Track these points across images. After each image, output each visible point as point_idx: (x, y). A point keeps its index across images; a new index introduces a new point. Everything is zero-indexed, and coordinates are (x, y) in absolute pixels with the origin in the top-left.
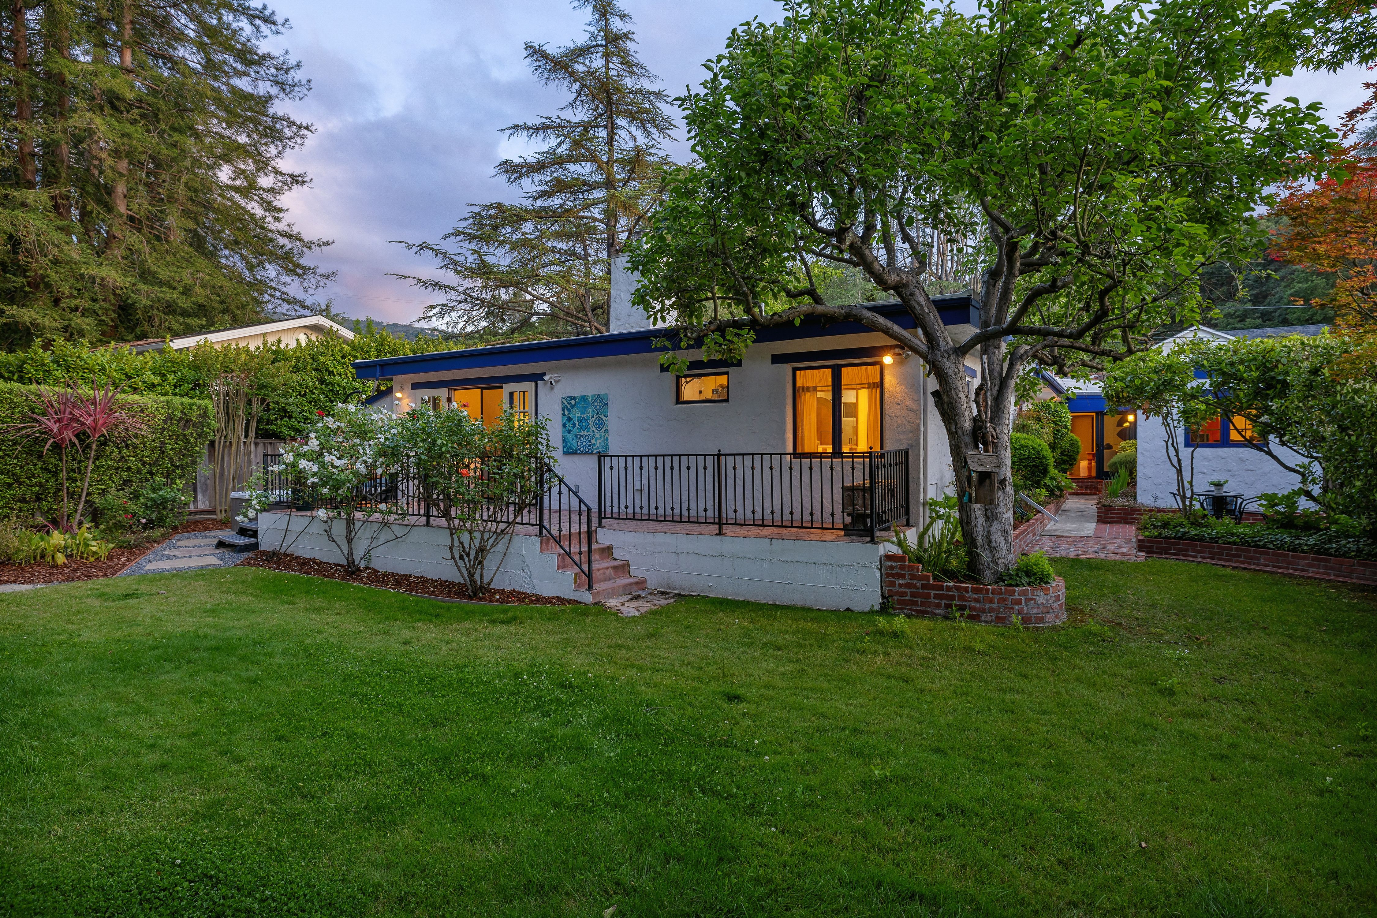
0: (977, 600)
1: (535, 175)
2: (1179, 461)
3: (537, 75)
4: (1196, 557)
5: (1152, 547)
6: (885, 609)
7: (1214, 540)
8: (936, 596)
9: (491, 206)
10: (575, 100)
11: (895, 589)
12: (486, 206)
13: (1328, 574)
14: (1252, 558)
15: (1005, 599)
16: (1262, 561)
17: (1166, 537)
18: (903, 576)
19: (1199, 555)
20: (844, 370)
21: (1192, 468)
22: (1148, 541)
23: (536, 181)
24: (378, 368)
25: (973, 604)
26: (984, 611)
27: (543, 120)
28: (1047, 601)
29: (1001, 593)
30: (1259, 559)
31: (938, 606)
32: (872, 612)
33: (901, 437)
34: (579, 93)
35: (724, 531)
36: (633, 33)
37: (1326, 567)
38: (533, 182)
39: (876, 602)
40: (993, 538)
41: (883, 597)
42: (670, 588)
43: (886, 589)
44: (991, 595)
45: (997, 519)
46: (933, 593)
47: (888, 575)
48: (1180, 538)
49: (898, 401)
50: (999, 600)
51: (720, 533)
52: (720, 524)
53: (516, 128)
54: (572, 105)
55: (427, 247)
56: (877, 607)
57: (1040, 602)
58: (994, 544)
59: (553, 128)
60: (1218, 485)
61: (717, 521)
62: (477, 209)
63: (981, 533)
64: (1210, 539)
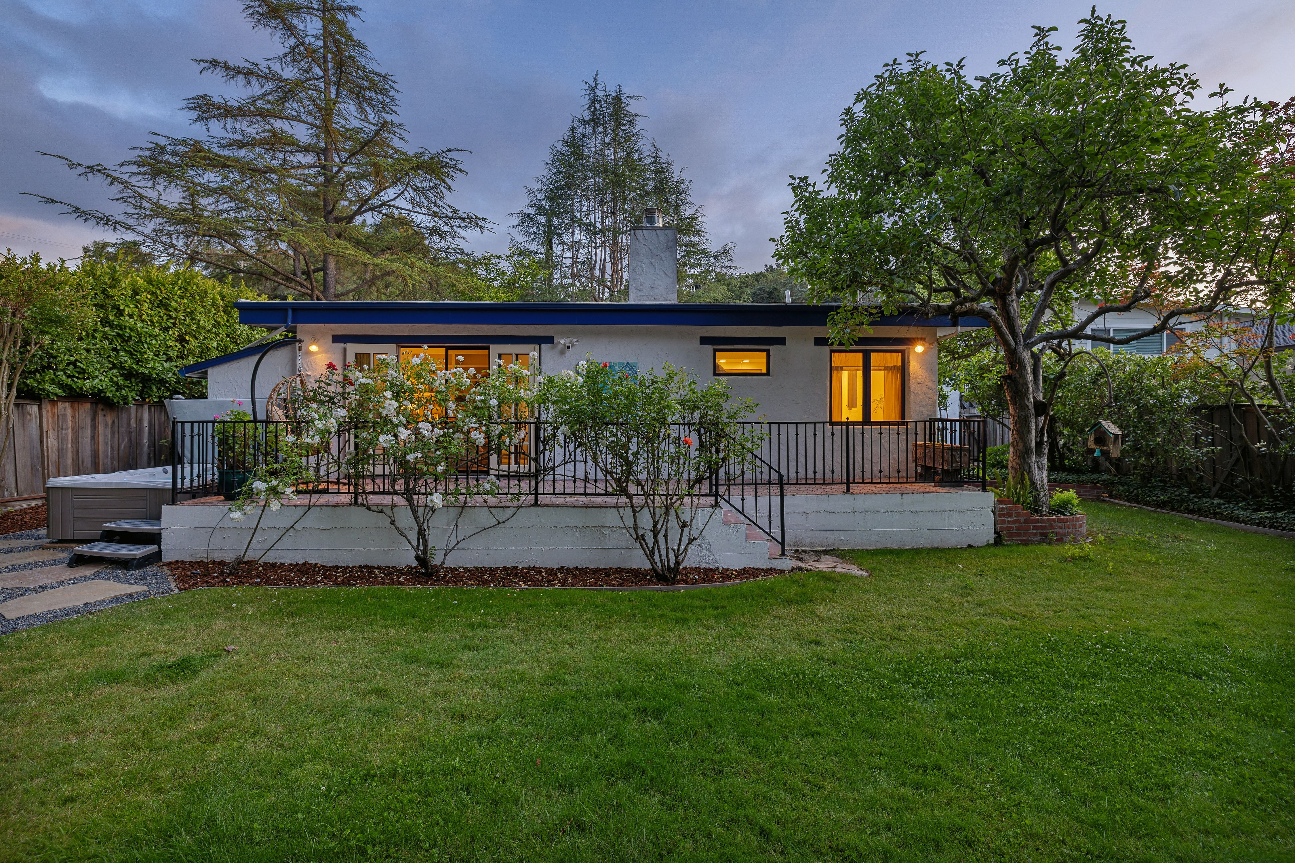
0: (1061, 528)
1: (230, 121)
3: (245, 15)
6: (998, 542)
8: (1035, 528)
9: (184, 142)
10: (285, 55)
11: (1005, 526)
12: (177, 140)
18: (1010, 515)
20: (873, 354)
23: (229, 127)
24: (290, 313)
25: (1058, 531)
26: (1065, 535)
27: (247, 65)
31: (1036, 535)
32: (988, 545)
33: (923, 409)
34: (293, 49)
35: (851, 490)
36: (360, 10)
38: (225, 127)
39: (990, 537)
41: (996, 532)
42: (798, 546)
43: (998, 526)
46: (1032, 525)
47: (1000, 515)
49: (919, 381)
51: (848, 491)
52: (848, 484)
53: (215, 63)
54: (281, 58)
55: (99, 171)
56: (992, 541)
59: (259, 76)
61: (844, 481)
62: (163, 141)
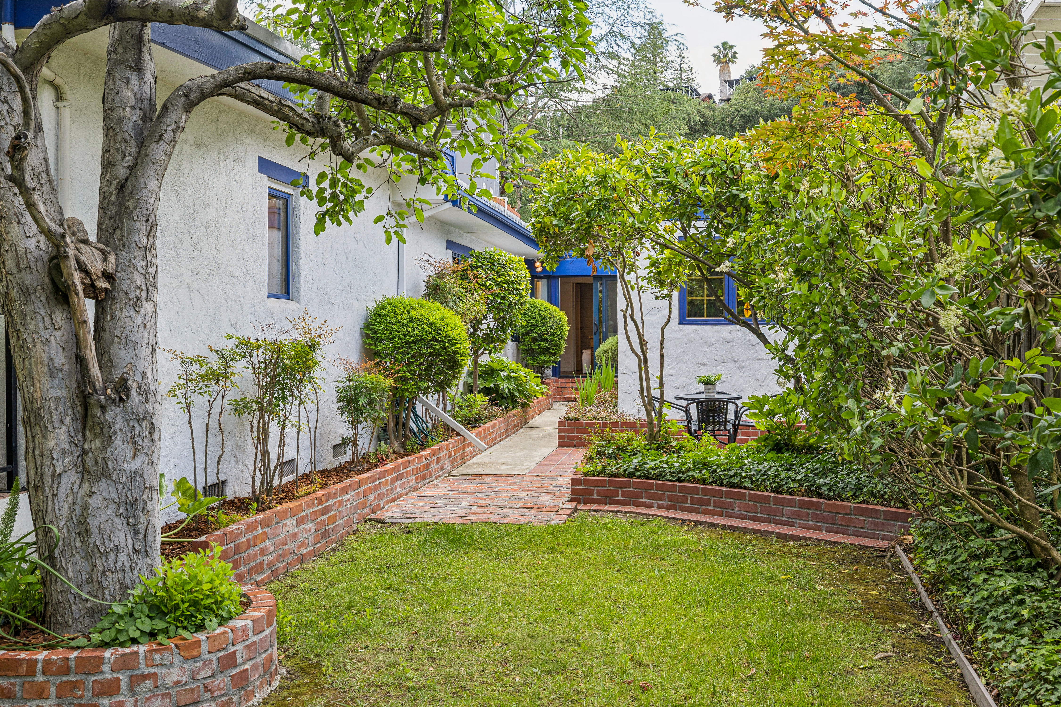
2: (643, 343)
4: (650, 506)
5: (590, 493)
7: (678, 476)
13: (818, 529)
14: (723, 506)
15: (74, 685)
16: (736, 510)
17: (612, 475)
19: (655, 503)
21: (662, 356)
22: (587, 482)
28: (193, 675)
29: (66, 670)
30: (732, 506)
37: (816, 518)
40: (93, 522)
44: (40, 678)
45: (108, 476)
48: (631, 475)
50: (59, 687)
57: (169, 681)
58: (95, 538)
60: (708, 383)
63: (65, 512)
64: (672, 474)
